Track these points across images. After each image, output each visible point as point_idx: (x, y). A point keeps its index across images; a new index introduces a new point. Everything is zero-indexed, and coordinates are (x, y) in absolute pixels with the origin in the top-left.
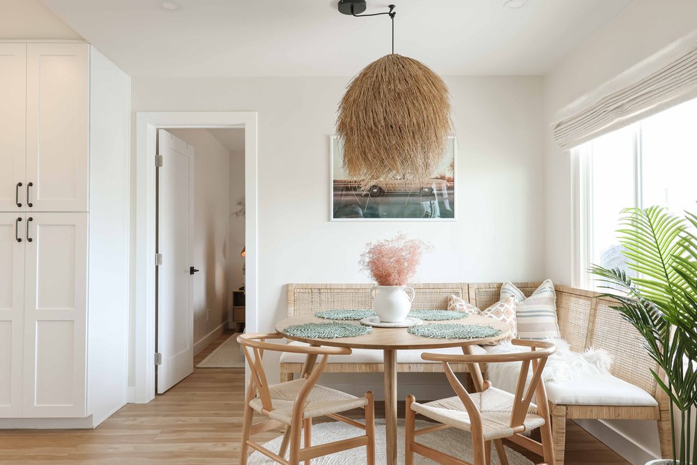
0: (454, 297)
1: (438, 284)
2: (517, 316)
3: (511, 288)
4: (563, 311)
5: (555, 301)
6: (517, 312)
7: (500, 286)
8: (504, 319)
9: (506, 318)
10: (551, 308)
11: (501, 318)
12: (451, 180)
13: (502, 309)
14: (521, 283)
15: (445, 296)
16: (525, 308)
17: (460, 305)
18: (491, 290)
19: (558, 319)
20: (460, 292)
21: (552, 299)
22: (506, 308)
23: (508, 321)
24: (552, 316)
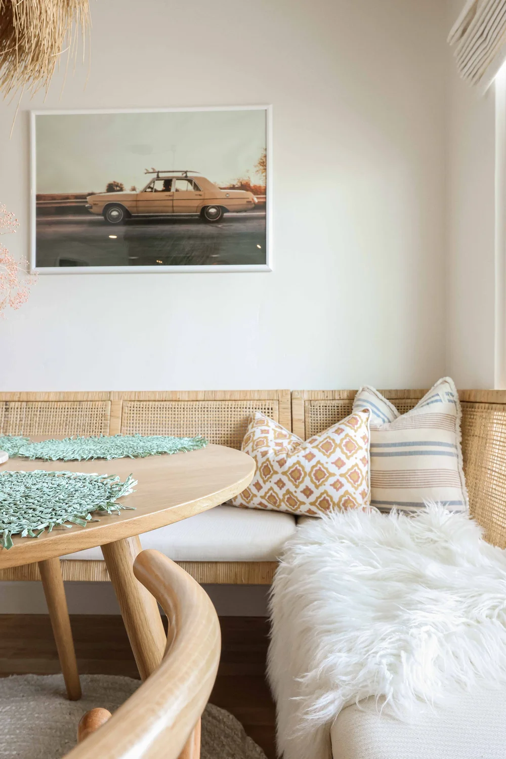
0: (259, 415)
1: (232, 392)
2: (372, 454)
3: (373, 399)
4: (474, 444)
5: (458, 422)
6: (372, 446)
7: (352, 396)
8: (339, 459)
9: (343, 458)
10: (450, 437)
11: (334, 458)
12: (261, 191)
13: (338, 438)
14: (397, 391)
15: (244, 414)
16: (392, 436)
17: (263, 432)
18: (335, 403)
19: (465, 461)
20: (276, 407)
21: (452, 418)
22: (347, 435)
23: (349, 463)
24: (450, 454)
